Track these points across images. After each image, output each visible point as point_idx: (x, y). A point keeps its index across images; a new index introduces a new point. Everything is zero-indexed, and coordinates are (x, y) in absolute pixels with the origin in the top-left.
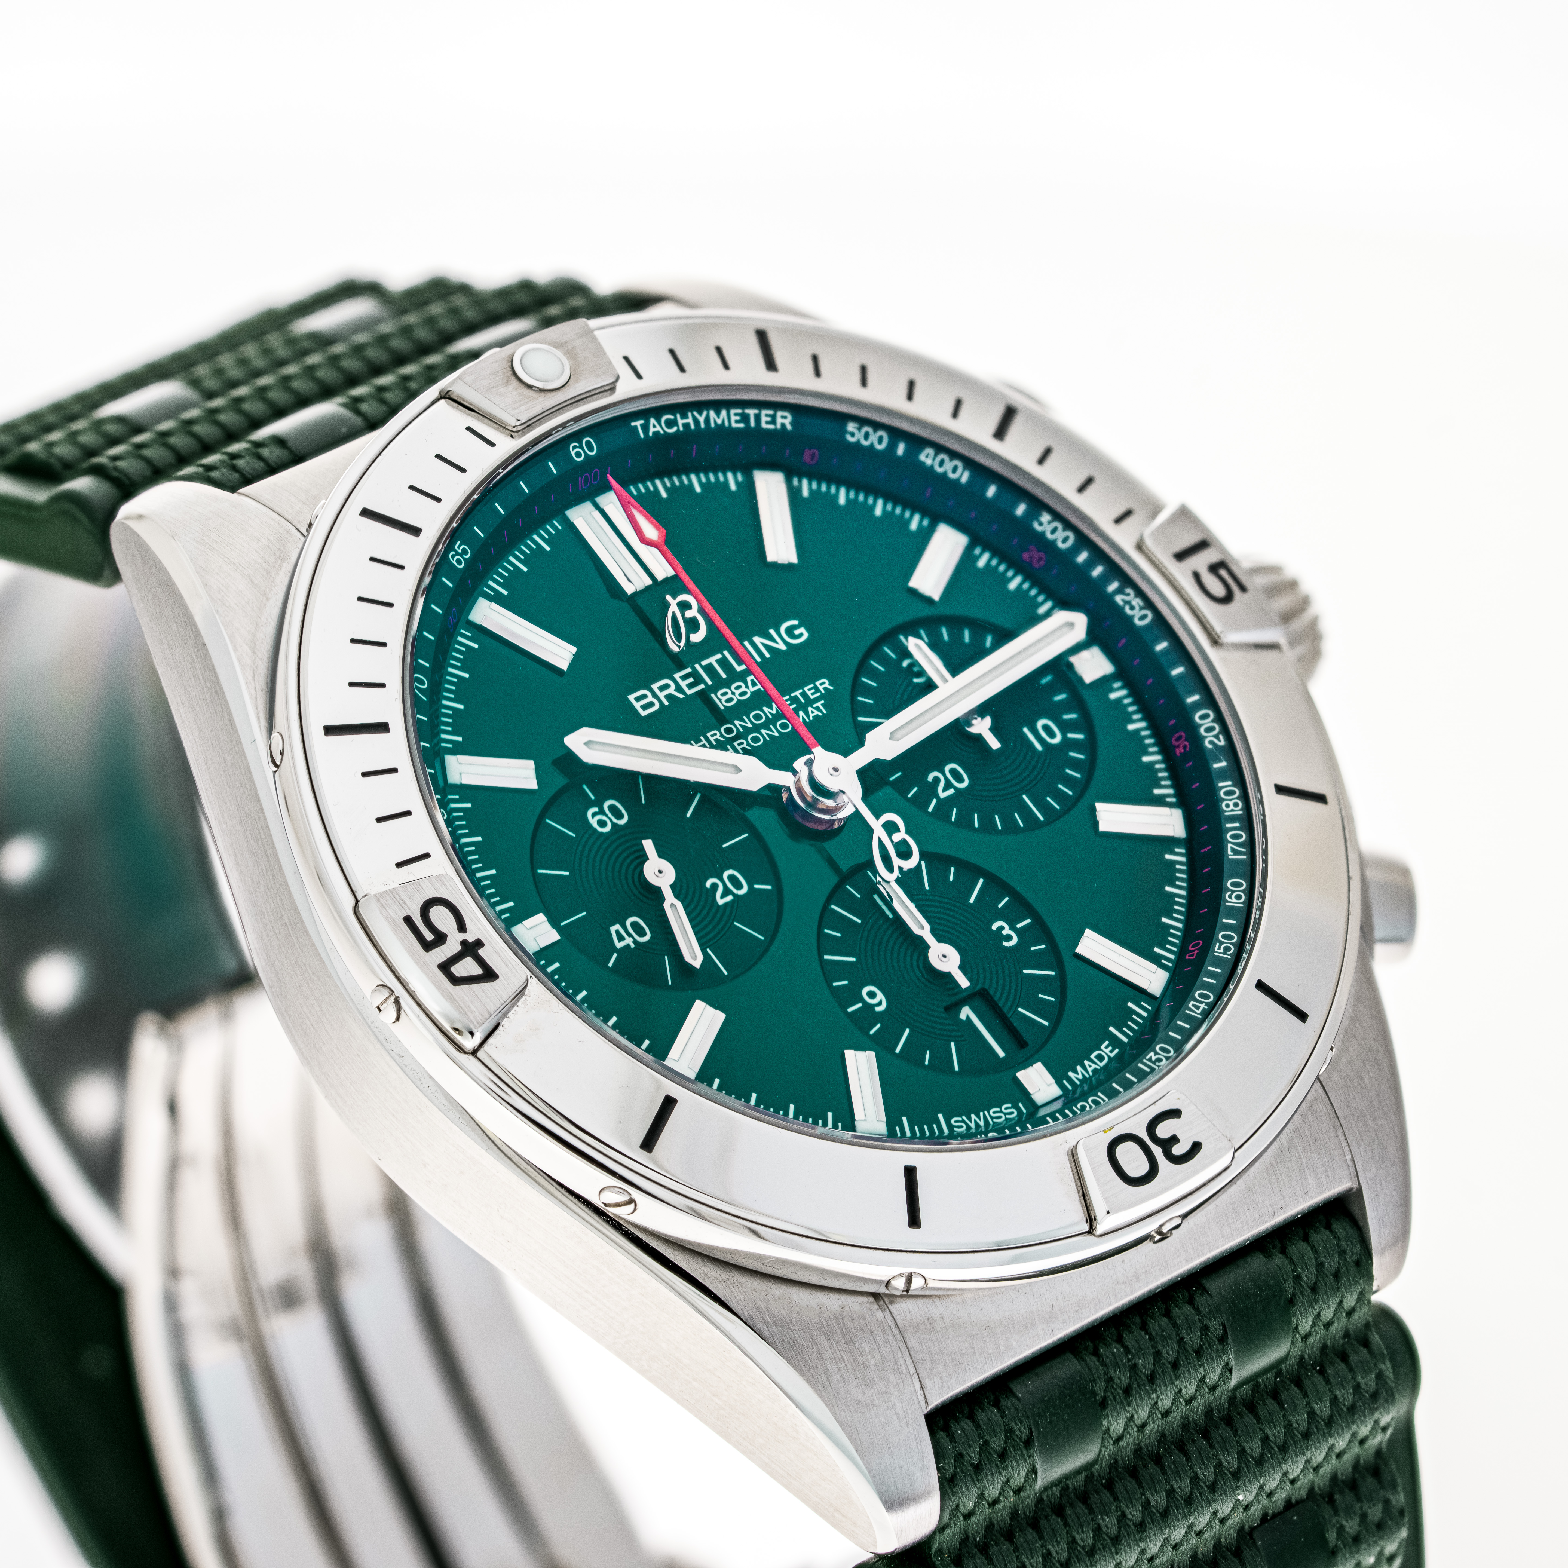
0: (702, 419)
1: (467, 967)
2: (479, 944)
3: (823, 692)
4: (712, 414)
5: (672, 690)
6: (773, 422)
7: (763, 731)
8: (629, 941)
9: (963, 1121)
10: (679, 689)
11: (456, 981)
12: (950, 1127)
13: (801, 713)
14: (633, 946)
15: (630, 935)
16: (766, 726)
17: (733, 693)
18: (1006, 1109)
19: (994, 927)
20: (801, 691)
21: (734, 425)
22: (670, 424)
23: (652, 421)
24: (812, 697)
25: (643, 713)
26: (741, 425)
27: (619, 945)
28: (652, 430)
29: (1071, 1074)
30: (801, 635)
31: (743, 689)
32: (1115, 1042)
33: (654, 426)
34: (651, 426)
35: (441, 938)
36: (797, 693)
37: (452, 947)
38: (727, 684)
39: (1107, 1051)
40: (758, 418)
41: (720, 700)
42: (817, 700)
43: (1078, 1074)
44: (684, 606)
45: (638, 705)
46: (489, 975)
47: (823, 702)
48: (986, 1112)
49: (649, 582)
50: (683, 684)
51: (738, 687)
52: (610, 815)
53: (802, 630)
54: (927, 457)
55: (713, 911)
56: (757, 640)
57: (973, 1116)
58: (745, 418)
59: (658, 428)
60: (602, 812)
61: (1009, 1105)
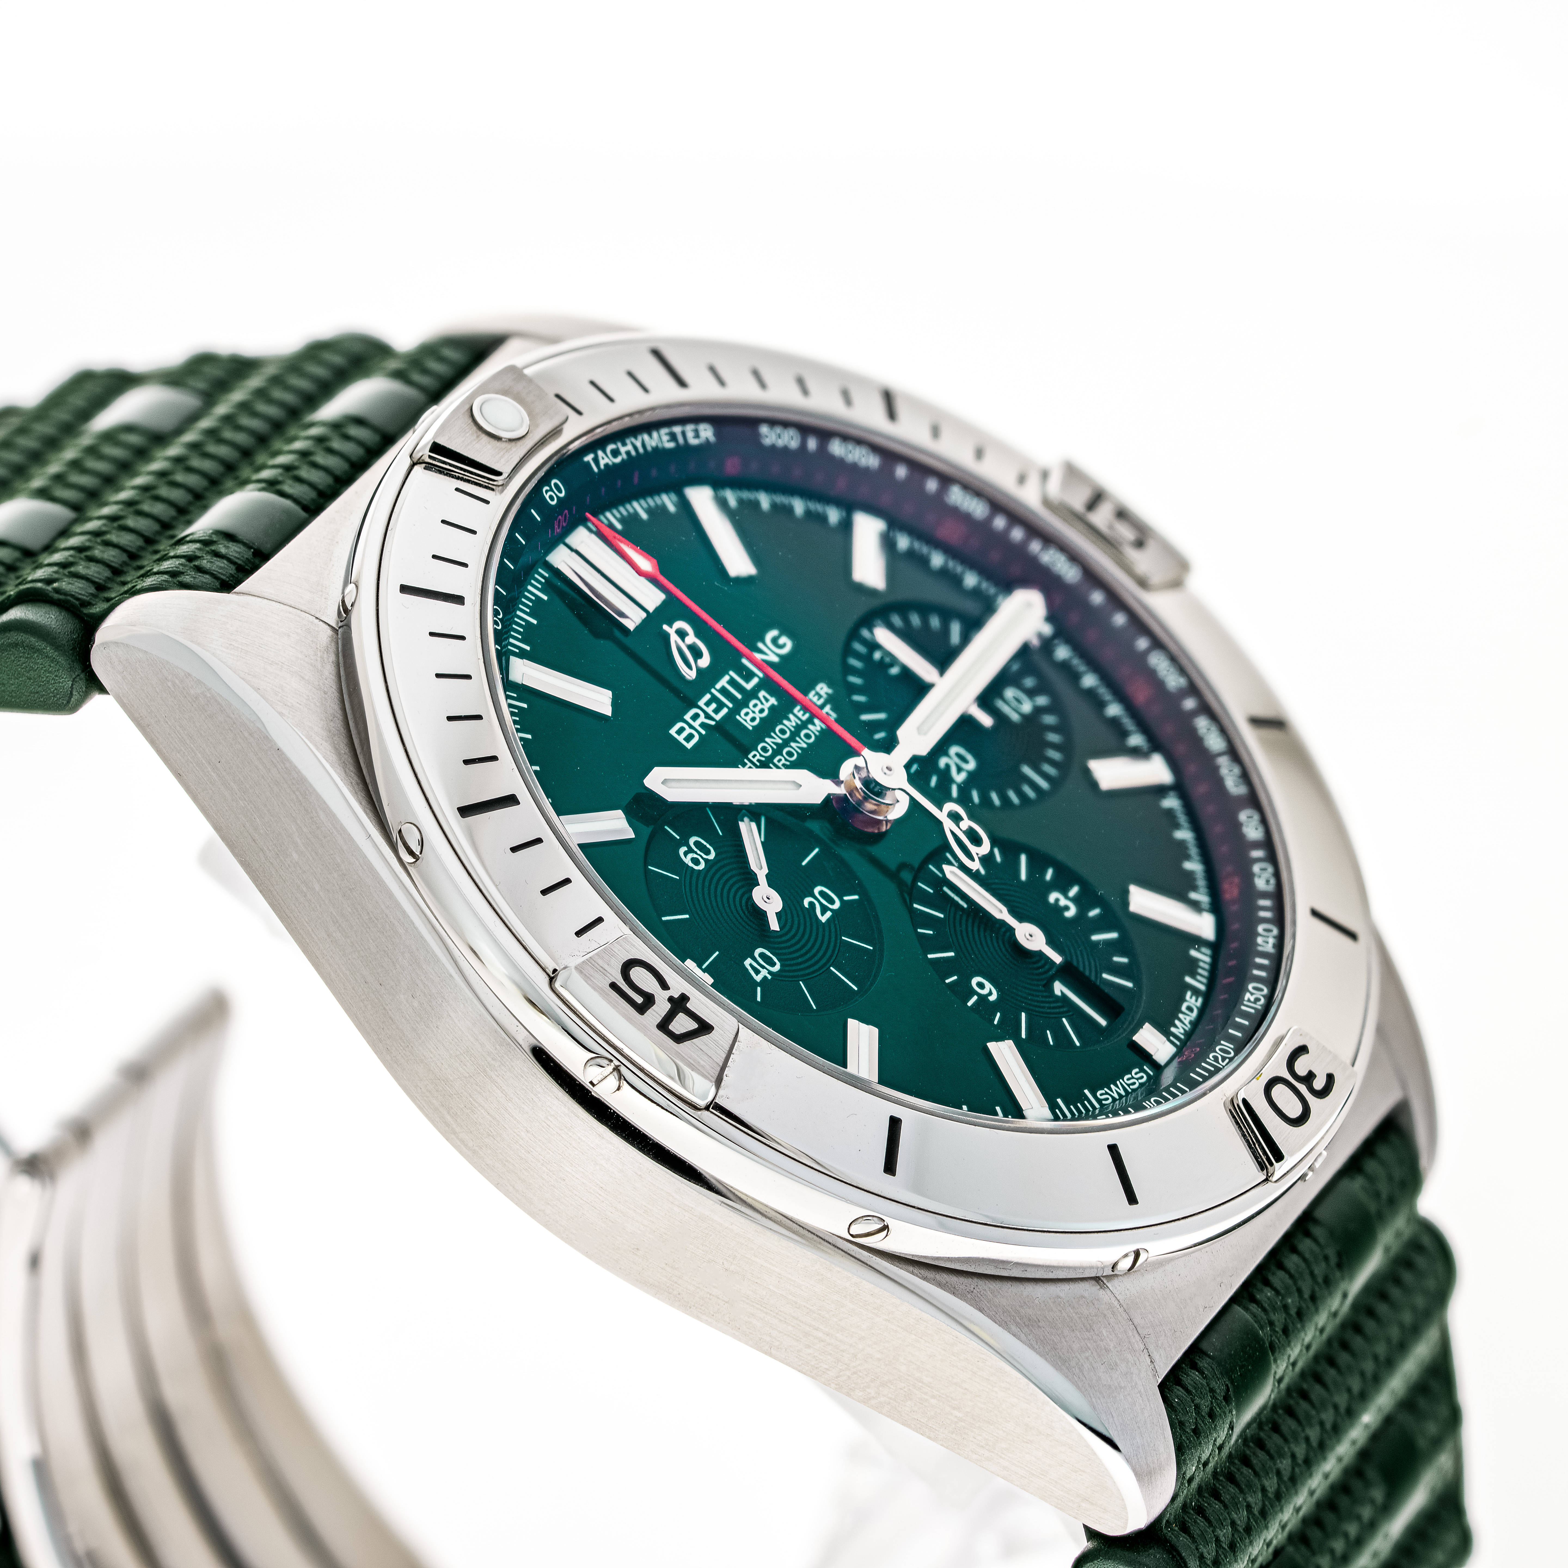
0: (638, 444)
1: (682, 1024)
2: (684, 998)
3: (826, 696)
4: (646, 437)
5: (702, 719)
6: (698, 436)
7: (793, 744)
8: (764, 973)
9: (1107, 1093)
10: (708, 716)
11: (679, 1039)
12: (1099, 1101)
14: (769, 977)
15: (763, 967)
16: (793, 739)
17: (754, 712)
18: (1136, 1074)
19: (1051, 899)
21: (667, 445)
22: (615, 453)
23: (600, 453)
24: (819, 703)
25: (689, 746)
26: (672, 445)
27: (758, 978)
28: (602, 463)
30: (785, 644)
31: (760, 706)
32: (1196, 992)
33: (603, 458)
34: (600, 458)
35: (649, 1000)
37: (662, 1007)
38: (744, 704)
39: (1192, 1002)
40: (684, 434)
41: (746, 721)
42: (824, 705)
43: (1179, 1028)
44: (682, 634)
45: (681, 738)
46: (704, 1028)
47: (830, 706)
48: (1121, 1080)
49: (644, 615)
50: (710, 710)
51: (755, 706)
52: (699, 852)
53: (784, 639)
54: (837, 448)
55: (821, 929)
58: (673, 437)
59: (606, 460)
60: (690, 850)
61: (1137, 1070)
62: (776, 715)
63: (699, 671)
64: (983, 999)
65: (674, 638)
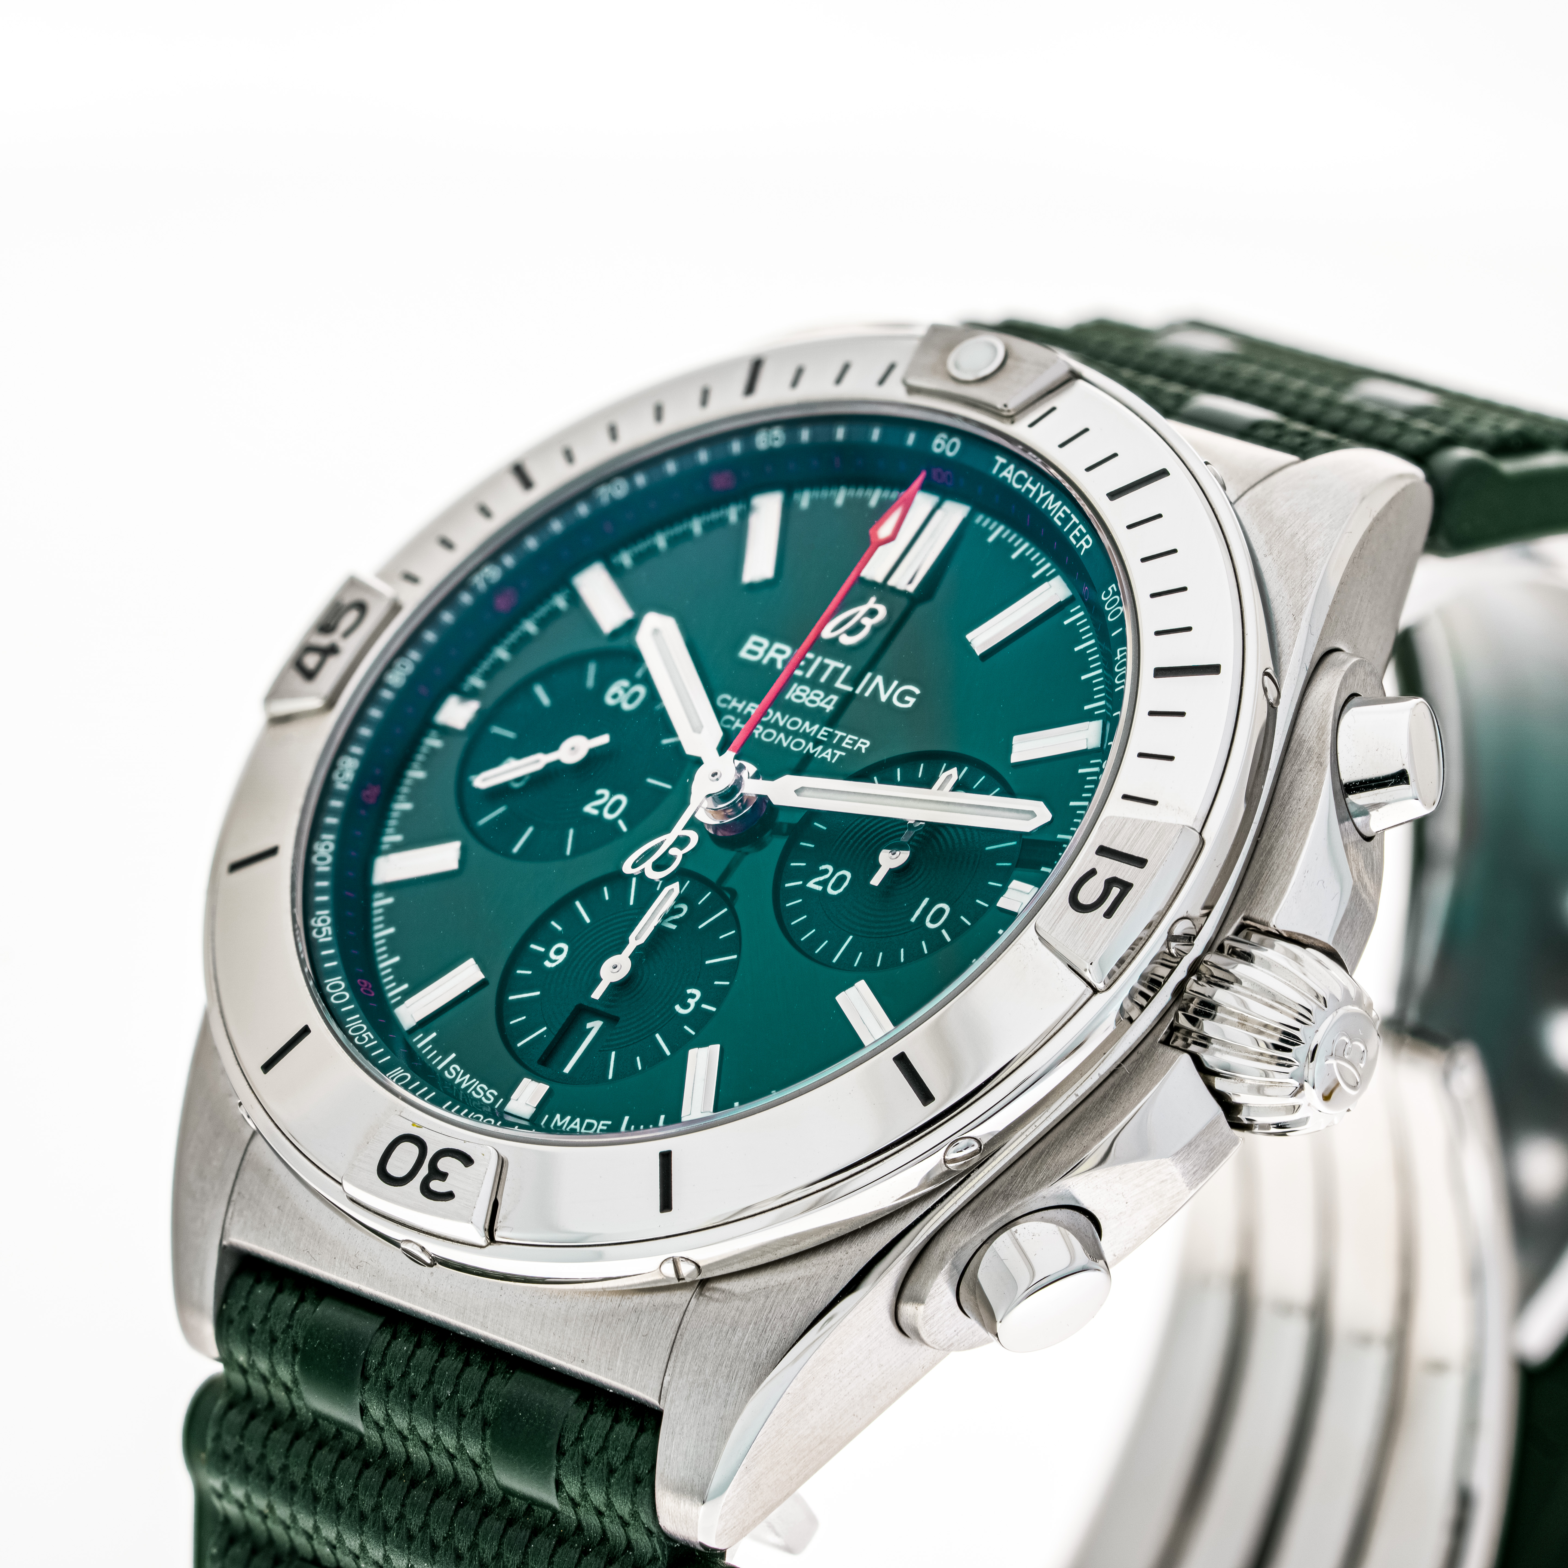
0: (1042, 495)
1: (312, 660)
2: (337, 652)
3: (855, 748)
4: (1052, 497)
5: (781, 658)
6: (1078, 539)
7: (782, 735)
9: (458, 1073)
10: (786, 661)
11: (297, 663)
12: (447, 1067)
13: (820, 748)
16: (788, 733)
17: (808, 696)
18: (491, 1093)
19: (689, 991)
20: (844, 734)
21: (1055, 519)
22: (1021, 480)
23: (1012, 467)
24: (844, 745)
26: (1059, 524)
28: (1004, 473)
29: (558, 1116)
30: (908, 702)
31: (818, 699)
33: (1009, 472)
34: (1007, 470)
36: (840, 734)
37: (325, 641)
38: (815, 686)
40: (1073, 526)
41: (795, 692)
42: (844, 749)
43: (561, 1121)
44: (872, 613)
45: (748, 646)
47: (844, 754)
48: (478, 1082)
51: (817, 695)
52: (628, 697)
53: (912, 700)
56: (879, 679)
57: (468, 1076)
58: (1067, 519)
59: (1009, 476)
61: (496, 1093)
62: (814, 715)
63: (835, 640)
64: (545, 956)
65: (863, 609)
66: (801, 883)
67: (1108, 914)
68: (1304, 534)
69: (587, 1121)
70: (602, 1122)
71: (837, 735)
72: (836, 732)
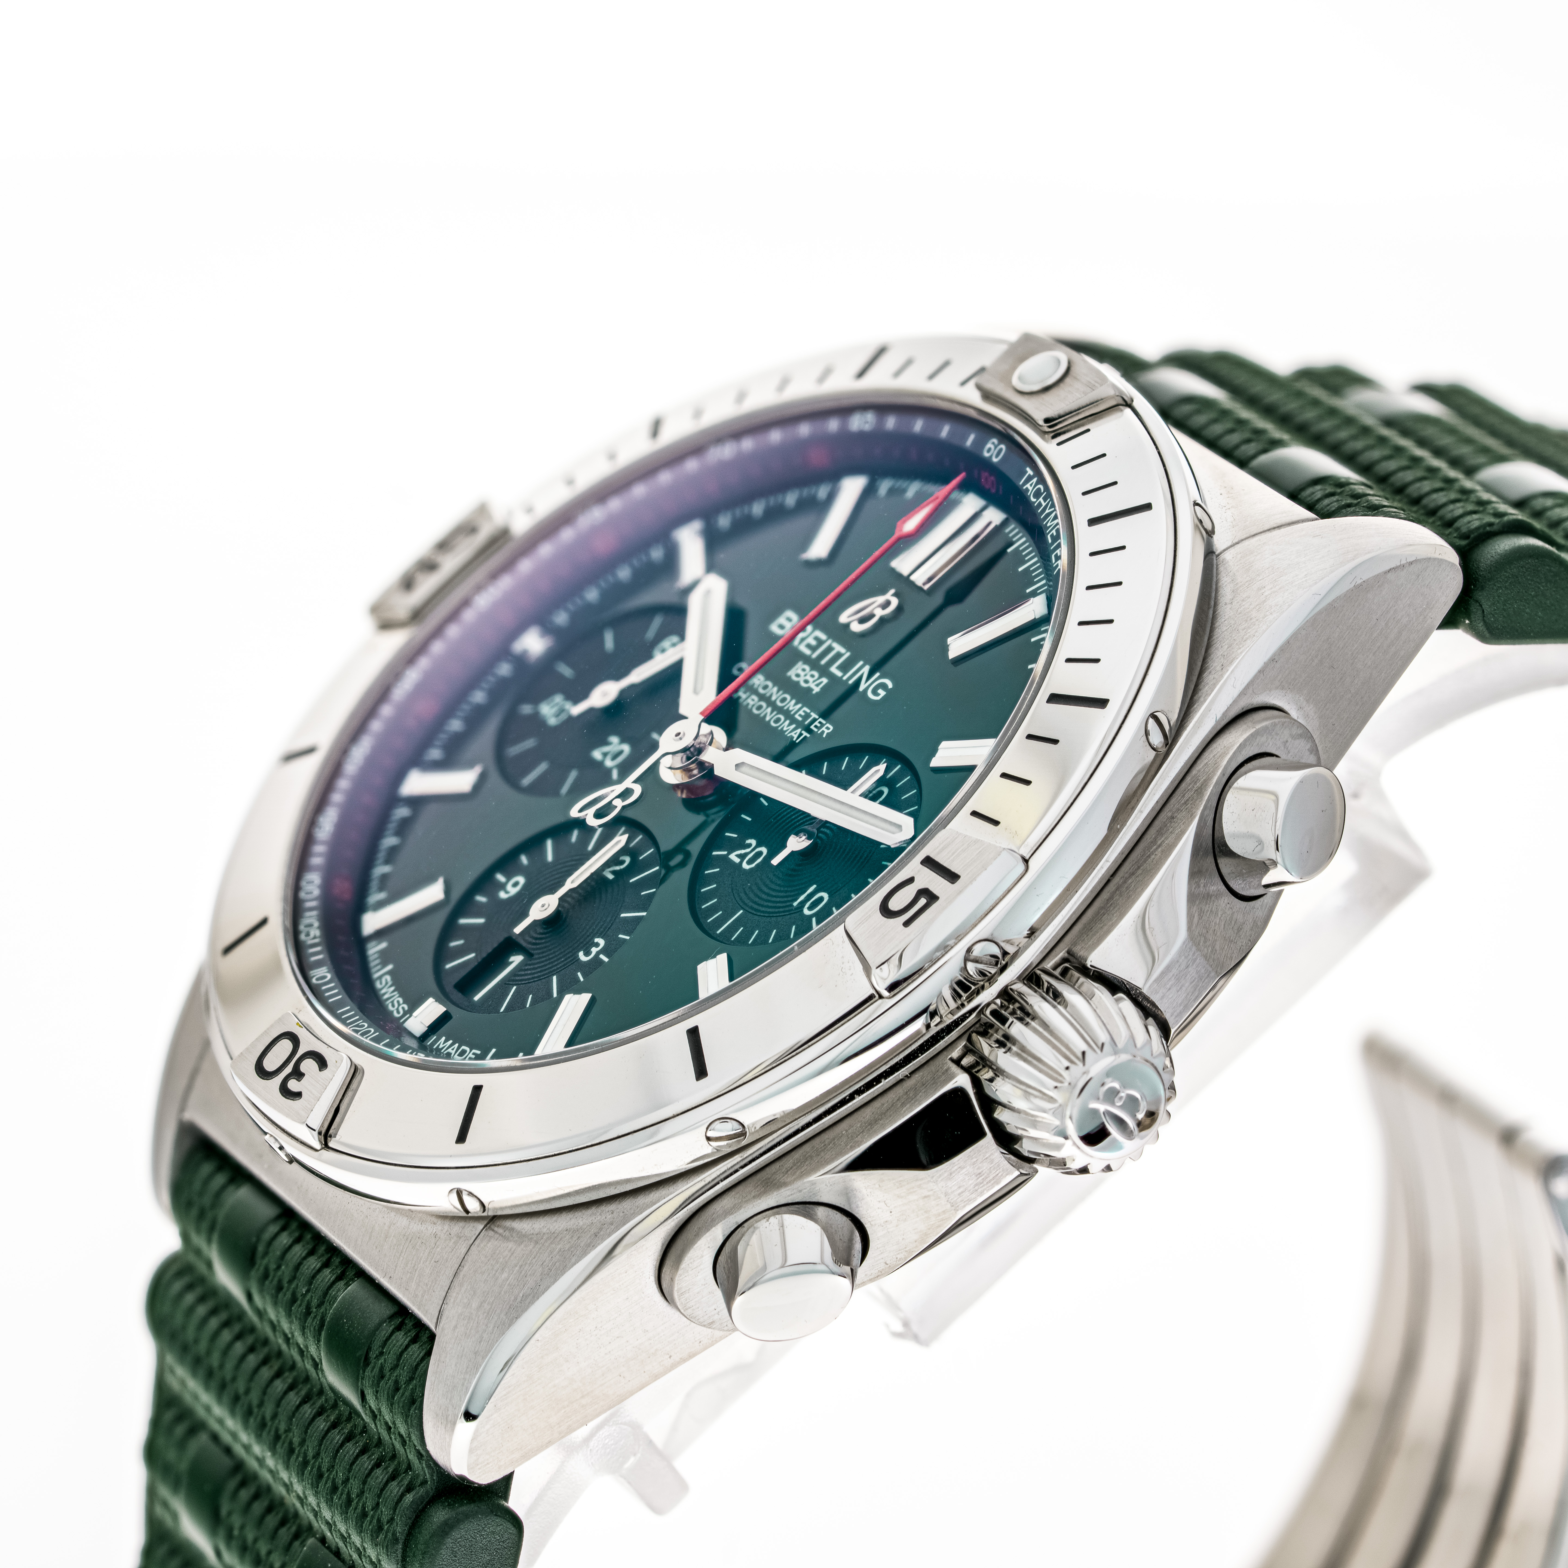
3: (819, 732)
5: (800, 635)
6: (1057, 559)
7: (769, 709)
9: (386, 984)
10: (802, 639)
12: (380, 977)
13: (793, 727)
16: (774, 708)
17: (805, 675)
18: (403, 1008)
19: (596, 941)
20: (817, 717)
22: (1037, 495)
23: (1034, 481)
24: (812, 727)
25: (772, 627)
28: (1027, 486)
29: (443, 1039)
30: (878, 695)
31: (811, 680)
33: (1031, 485)
34: (1030, 482)
36: (814, 715)
38: (814, 666)
42: (810, 731)
43: (443, 1044)
45: (780, 620)
47: (808, 735)
48: (398, 995)
50: (809, 640)
51: (812, 676)
53: (882, 693)
56: (866, 670)
57: (392, 988)
59: (1030, 490)
61: (406, 1008)
62: (801, 694)
63: (847, 626)
64: (503, 887)
65: (881, 599)
66: (725, 853)
67: (907, 924)
68: (1271, 588)
69: (463, 1047)
70: (474, 1051)
71: (811, 716)
72: (812, 714)
